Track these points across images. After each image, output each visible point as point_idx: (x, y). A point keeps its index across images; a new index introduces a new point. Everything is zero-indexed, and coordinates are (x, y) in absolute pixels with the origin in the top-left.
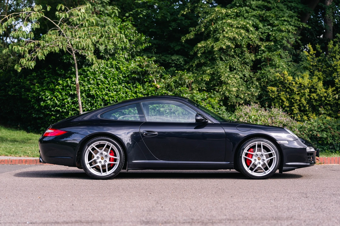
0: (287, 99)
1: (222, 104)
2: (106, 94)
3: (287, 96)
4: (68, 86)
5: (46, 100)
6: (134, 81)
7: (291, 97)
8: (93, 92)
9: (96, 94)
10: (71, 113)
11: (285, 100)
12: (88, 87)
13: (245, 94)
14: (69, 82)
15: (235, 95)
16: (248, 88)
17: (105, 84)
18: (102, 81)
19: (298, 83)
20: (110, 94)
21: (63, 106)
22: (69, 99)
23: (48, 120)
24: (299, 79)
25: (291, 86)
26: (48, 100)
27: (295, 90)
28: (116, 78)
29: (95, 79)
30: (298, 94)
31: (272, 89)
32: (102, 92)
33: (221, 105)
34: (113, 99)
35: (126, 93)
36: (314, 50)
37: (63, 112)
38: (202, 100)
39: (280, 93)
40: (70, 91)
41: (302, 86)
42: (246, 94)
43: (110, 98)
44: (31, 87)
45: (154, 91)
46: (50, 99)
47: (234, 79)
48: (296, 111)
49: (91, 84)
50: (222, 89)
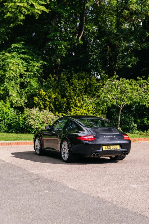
7: (45, 103)
11: (42, 104)
15: (15, 102)
16: (21, 98)
19: (49, 96)
25: (45, 97)
27: (48, 99)
30: (49, 102)
31: (36, 99)
36: (53, 78)
39: (39, 101)
41: (51, 97)
42: (21, 101)
50: (10, 99)
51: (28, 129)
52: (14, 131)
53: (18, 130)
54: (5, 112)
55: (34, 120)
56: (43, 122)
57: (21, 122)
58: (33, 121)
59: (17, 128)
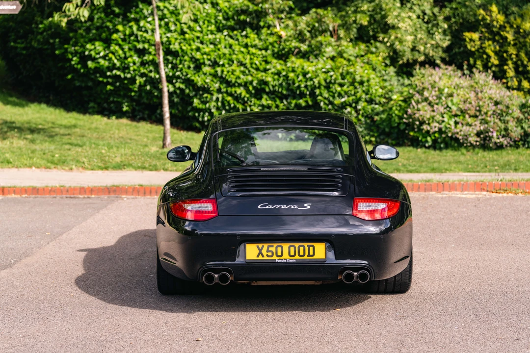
0: (496, 53)
1: (388, 62)
2: (198, 49)
3: (495, 48)
4: (132, 34)
5: (97, 59)
6: (242, 25)
7: (503, 50)
8: (175, 47)
9: (181, 48)
10: (139, 80)
11: (492, 54)
12: (168, 37)
13: (426, 44)
14: (135, 28)
15: (409, 47)
16: (430, 34)
17: (196, 32)
18: (189, 27)
19: (515, 26)
20: (204, 48)
21: (125, 68)
22: (136, 58)
23: (101, 91)
24: (515, 19)
25: (503, 31)
26: (100, 57)
27: (510, 37)
28: (213, 21)
29: (178, 23)
30: (515, 45)
31: (472, 37)
32: (190, 45)
33: (386, 65)
34: (209, 57)
35: (231, 46)
37: (125, 78)
38: (357, 57)
39: (485, 43)
40: (136, 43)
41: (521, 31)
42: (429, 45)
43: (205, 56)
44: (71, 35)
45: (276, 42)
46: (104, 57)
47: (407, 20)
48: (511, 73)
49: (170, 31)
50: (389, 38)
51: (412, 134)
52: (376, 138)
53: (388, 135)
54: (358, 78)
55: (433, 106)
56: (463, 112)
57: (397, 112)
58: (428, 108)
59: (384, 130)
